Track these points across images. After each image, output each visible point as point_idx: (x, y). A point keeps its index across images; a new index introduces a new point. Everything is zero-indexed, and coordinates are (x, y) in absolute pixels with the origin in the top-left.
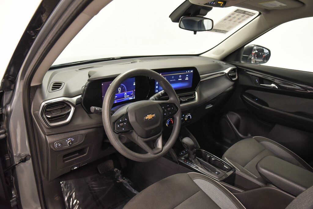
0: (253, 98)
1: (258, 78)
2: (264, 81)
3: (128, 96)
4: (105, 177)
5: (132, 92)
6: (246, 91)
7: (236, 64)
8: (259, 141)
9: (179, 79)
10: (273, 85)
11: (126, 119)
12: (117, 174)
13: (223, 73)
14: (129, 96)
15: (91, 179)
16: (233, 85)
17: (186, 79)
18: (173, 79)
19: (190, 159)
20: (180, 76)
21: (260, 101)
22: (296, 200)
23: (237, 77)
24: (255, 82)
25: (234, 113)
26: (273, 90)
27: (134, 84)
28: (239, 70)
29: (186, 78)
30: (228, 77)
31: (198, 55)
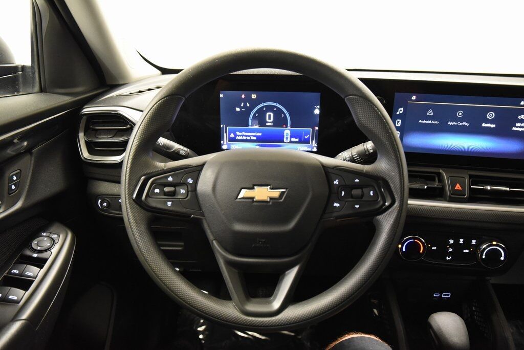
3: (293, 139)
5: (308, 133)
9: (484, 125)
11: (190, 181)
14: (297, 140)
17: (514, 129)
18: (461, 120)
20: (491, 115)
27: (317, 112)
29: (518, 125)
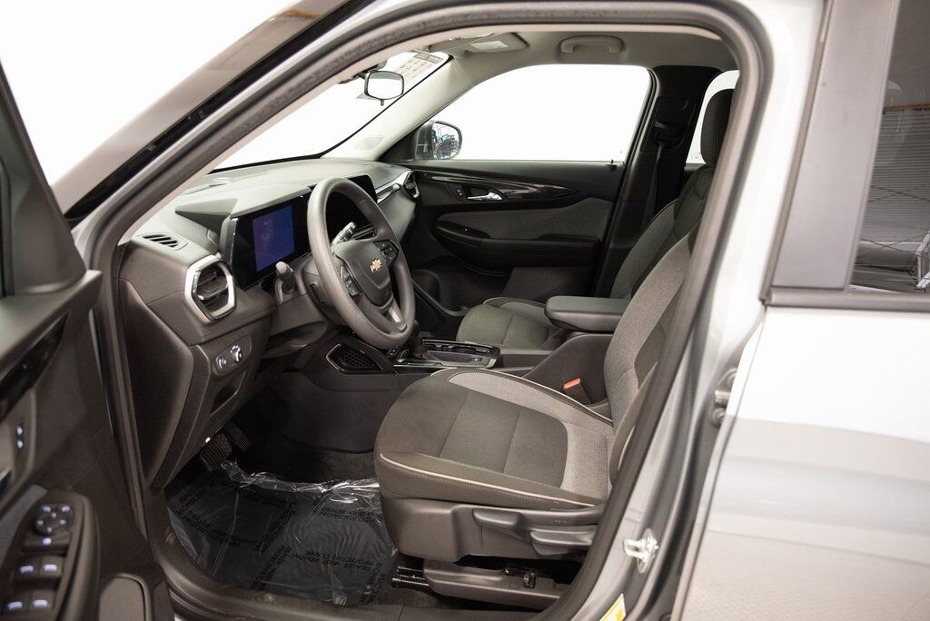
0: (459, 228)
1: (460, 187)
2: (473, 190)
4: (209, 489)
6: (440, 219)
7: (409, 164)
8: (497, 306)
10: (491, 195)
12: (232, 474)
13: (391, 188)
15: (181, 501)
16: (416, 211)
19: (417, 355)
21: (473, 232)
22: (615, 337)
23: (417, 192)
24: (457, 196)
25: (425, 271)
26: (492, 205)
28: (418, 176)
30: (406, 191)
31: (318, 156)
